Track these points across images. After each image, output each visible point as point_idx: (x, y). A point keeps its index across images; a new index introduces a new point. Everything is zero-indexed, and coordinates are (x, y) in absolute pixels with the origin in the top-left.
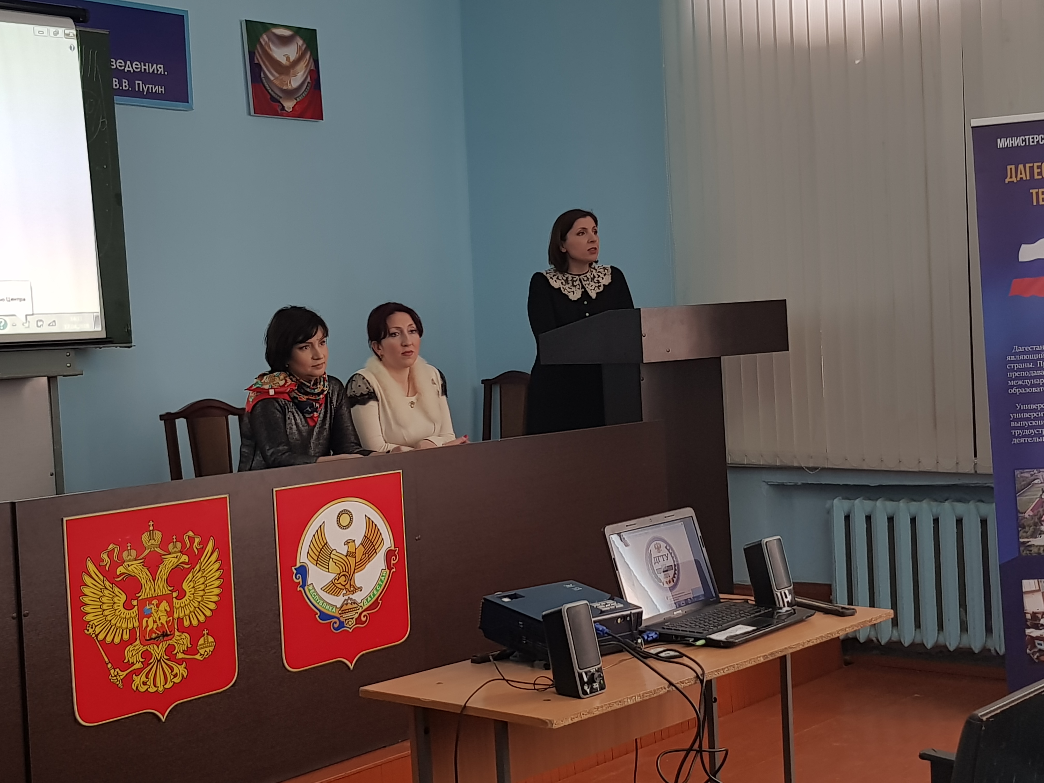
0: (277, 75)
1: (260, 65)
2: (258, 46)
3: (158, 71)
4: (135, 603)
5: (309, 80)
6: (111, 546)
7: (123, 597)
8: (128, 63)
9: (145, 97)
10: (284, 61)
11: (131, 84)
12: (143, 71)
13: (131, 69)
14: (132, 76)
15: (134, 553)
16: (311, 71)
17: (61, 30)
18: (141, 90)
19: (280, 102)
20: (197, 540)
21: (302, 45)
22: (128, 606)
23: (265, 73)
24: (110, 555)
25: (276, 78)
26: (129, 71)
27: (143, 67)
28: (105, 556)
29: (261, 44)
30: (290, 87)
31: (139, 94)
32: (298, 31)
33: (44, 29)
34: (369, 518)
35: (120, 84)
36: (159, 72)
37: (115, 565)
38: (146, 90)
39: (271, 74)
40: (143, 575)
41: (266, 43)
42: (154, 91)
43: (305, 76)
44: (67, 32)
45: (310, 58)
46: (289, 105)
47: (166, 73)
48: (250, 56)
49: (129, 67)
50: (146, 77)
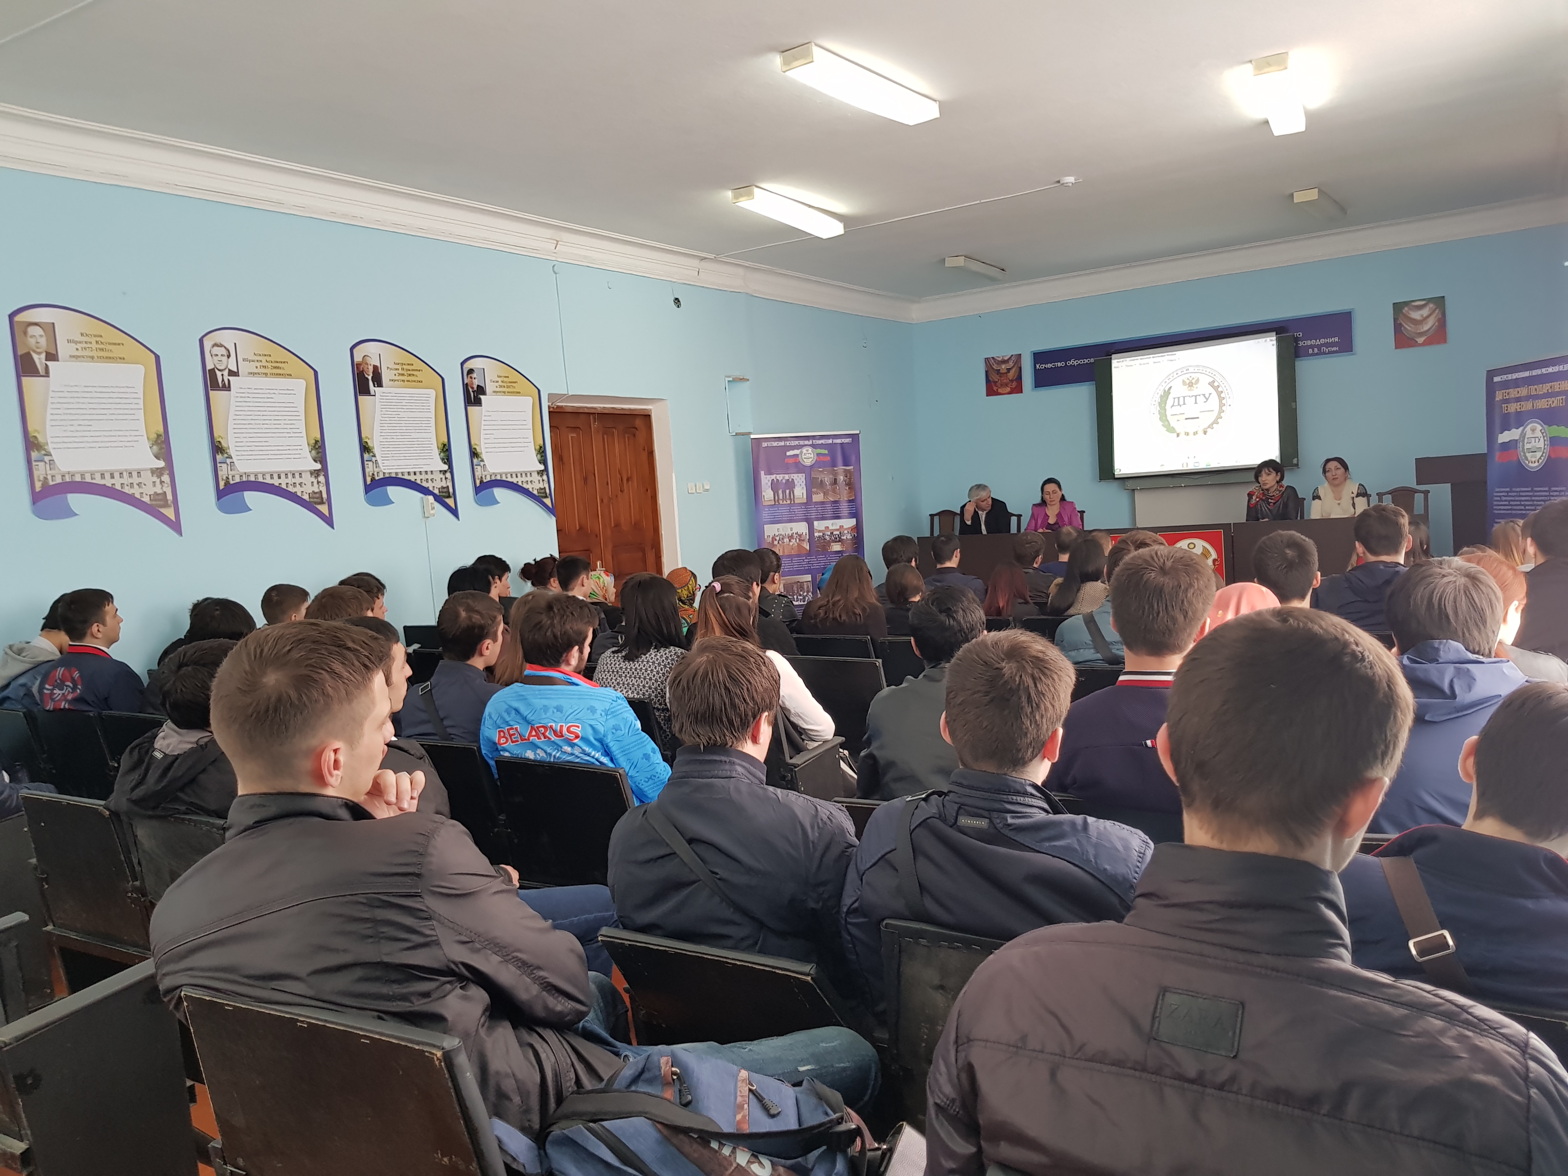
0: (1413, 326)
1: (1402, 324)
2: (1401, 315)
5: (1437, 323)
9: (1327, 354)
10: (1419, 318)
11: (1319, 349)
12: (1326, 342)
14: (1319, 347)
16: (1438, 319)
17: (1268, 339)
18: (1325, 351)
19: (1414, 340)
21: (1433, 306)
23: (1404, 327)
25: (1413, 328)
26: (1318, 344)
29: (1403, 313)
30: (1422, 331)
31: (1324, 353)
32: (1430, 300)
33: (1260, 340)
35: (1313, 351)
36: (1335, 341)
38: (1327, 351)
39: (1408, 327)
41: (1407, 311)
42: (1332, 350)
43: (1433, 323)
44: (1271, 338)
45: (1438, 312)
46: (1421, 340)
47: (1339, 341)
48: (1395, 320)
49: (1318, 342)
50: (1327, 345)
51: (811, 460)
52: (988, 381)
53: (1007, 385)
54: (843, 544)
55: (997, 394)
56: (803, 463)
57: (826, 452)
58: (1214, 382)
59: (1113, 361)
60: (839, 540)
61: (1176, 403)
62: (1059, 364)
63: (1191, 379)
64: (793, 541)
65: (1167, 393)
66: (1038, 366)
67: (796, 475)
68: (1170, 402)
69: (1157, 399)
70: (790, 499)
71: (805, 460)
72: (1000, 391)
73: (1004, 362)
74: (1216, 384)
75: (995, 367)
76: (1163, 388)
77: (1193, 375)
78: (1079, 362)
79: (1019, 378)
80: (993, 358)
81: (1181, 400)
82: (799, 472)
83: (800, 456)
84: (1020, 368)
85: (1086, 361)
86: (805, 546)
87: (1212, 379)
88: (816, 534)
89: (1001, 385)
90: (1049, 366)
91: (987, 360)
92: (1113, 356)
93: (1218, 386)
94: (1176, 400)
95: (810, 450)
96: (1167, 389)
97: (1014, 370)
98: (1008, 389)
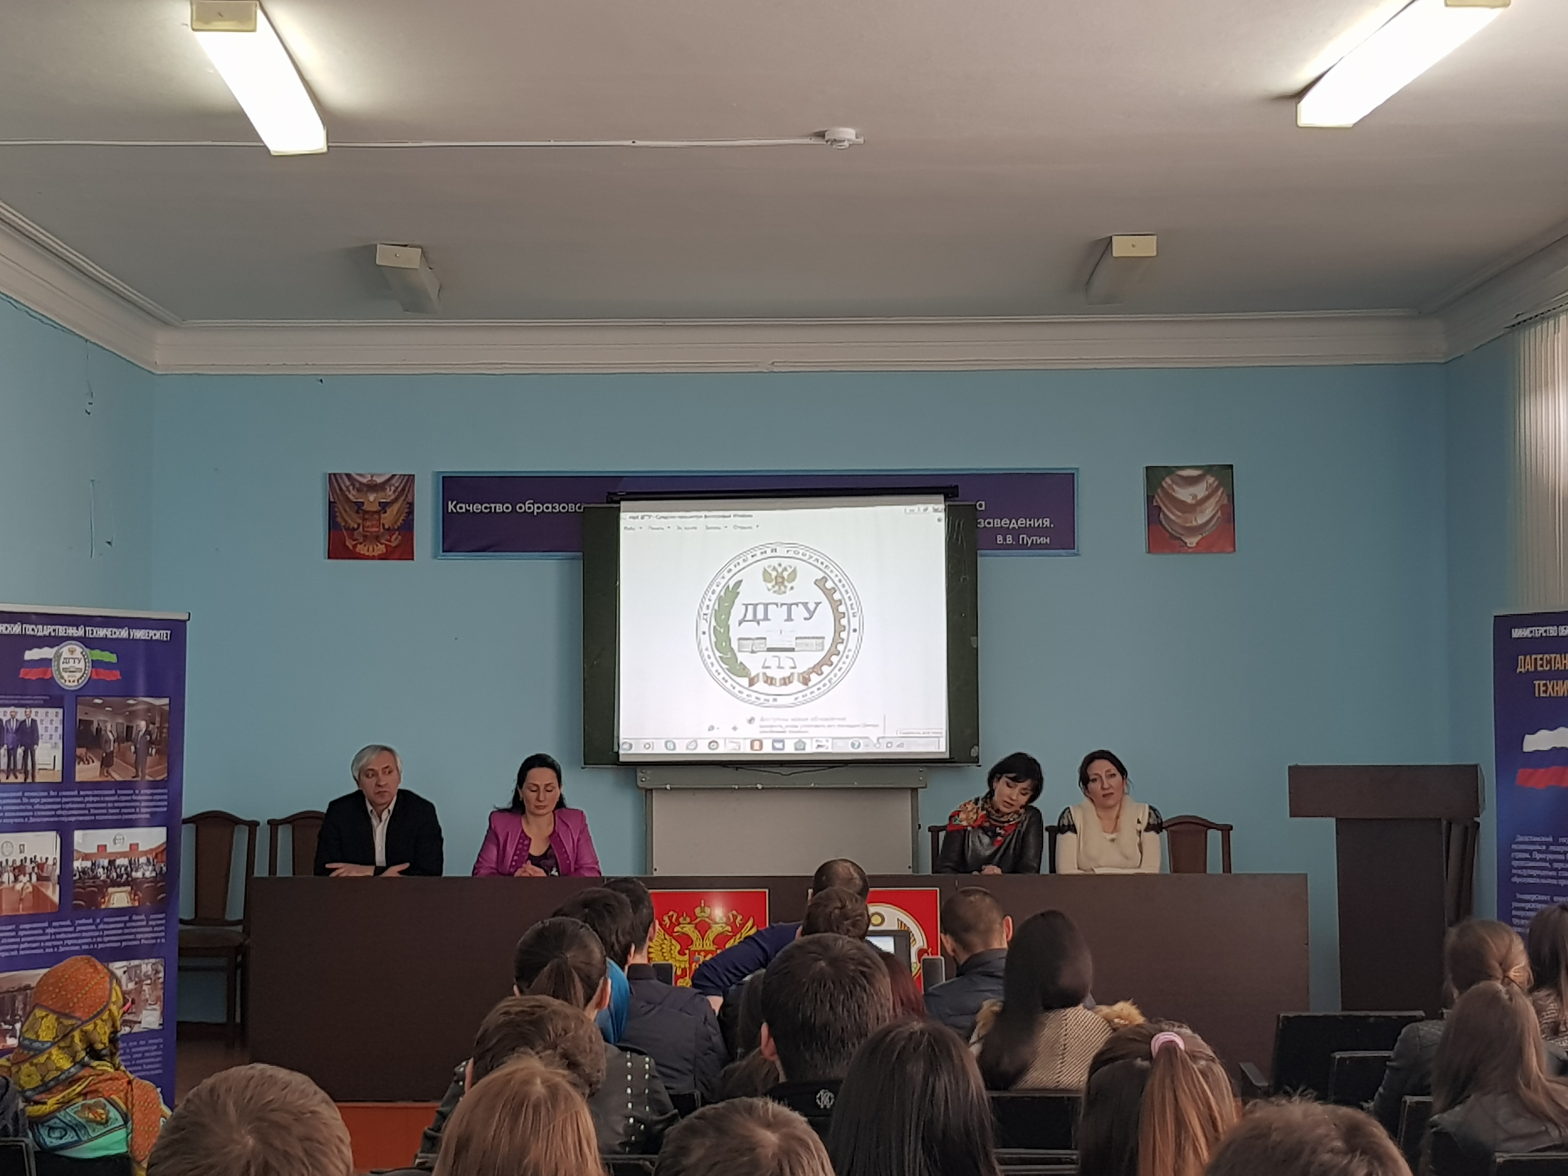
0: (1179, 514)
1: (1160, 508)
2: (1159, 491)
3: (1043, 524)
4: (687, 952)
5: (1219, 514)
6: (671, 913)
7: (678, 947)
8: (1014, 521)
9: (1029, 549)
10: (1190, 500)
11: (1016, 538)
12: (1028, 525)
13: (1015, 525)
14: (1015, 533)
15: (688, 920)
16: (1222, 506)
17: (930, 507)
18: (1025, 542)
19: (1182, 540)
20: (739, 918)
21: (1214, 482)
22: (681, 953)
23: (1164, 514)
24: (670, 918)
25: (1178, 517)
26: (1014, 528)
27: (1028, 523)
28: (666, 918)
29: (1163, 487)
30: (1194, 524)
31: (1024, 547)
32: (1209, 469)
33: (915, 508)
34: (902, 922)
35: (1005, 540)
36: (1045, 526)
37: (673, 925)
38: (1030, 542)
39: (1172, 515)
40: (694, 935)
41: (1169, 485)
42: (1038, 542)
43: (1214, 512)
44: (936, 507)
45: (1222, 493)
46: (1192, 541)
47: (1052, 526)
48: (1150, 499)
49: (1013, 524)
50: (1031, 531)
51: (78, 675)
52: (333, 524)
53: (377, 538)
54: (134, 893)
55: (354, 555)
56: (61, 682)
57: (113, 658)
58: (825, 579)
59: (623, 515)
60: (126, 880)
61: (750, 616)
62: (499, 508)
63: (780, 570)
64: (24, 879)
65: (731, 593)
66: (451, 506)
67: (42, 711)
68: (737, 612)
69: (711, 604)
70: (26, 773)
71: (65, 675)
72: (361, 549)
73: (373, 487)
74: (829, 585)
75: (352, 495)
76: (723, 582)
77: (785, 562)
78: (543, 508)
79: (407, 527)
80: (348, 476)
81: (760, 609)
82: (47, 704)
83: (54, 664)
84: (411, 505)
85: (558, 508)
86: (49, 893)
87: (822, 575)
88: (77, 864)
89: (365, 537)
90: (477, 508)
91: (333, 479)
92: (623, 504)
93: (834, 590)
94: (750, 608)
95: (79, 650)
96: (731, 584)
97: (396, 507)
98: (381, 549)
